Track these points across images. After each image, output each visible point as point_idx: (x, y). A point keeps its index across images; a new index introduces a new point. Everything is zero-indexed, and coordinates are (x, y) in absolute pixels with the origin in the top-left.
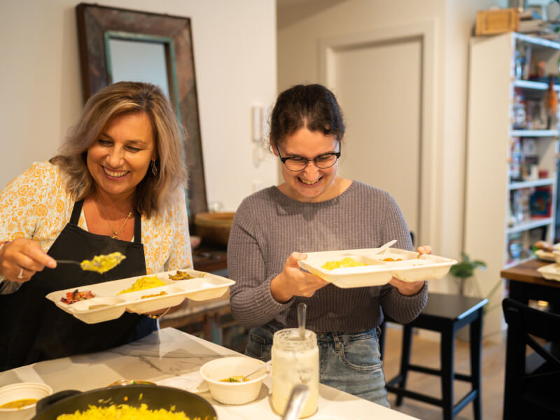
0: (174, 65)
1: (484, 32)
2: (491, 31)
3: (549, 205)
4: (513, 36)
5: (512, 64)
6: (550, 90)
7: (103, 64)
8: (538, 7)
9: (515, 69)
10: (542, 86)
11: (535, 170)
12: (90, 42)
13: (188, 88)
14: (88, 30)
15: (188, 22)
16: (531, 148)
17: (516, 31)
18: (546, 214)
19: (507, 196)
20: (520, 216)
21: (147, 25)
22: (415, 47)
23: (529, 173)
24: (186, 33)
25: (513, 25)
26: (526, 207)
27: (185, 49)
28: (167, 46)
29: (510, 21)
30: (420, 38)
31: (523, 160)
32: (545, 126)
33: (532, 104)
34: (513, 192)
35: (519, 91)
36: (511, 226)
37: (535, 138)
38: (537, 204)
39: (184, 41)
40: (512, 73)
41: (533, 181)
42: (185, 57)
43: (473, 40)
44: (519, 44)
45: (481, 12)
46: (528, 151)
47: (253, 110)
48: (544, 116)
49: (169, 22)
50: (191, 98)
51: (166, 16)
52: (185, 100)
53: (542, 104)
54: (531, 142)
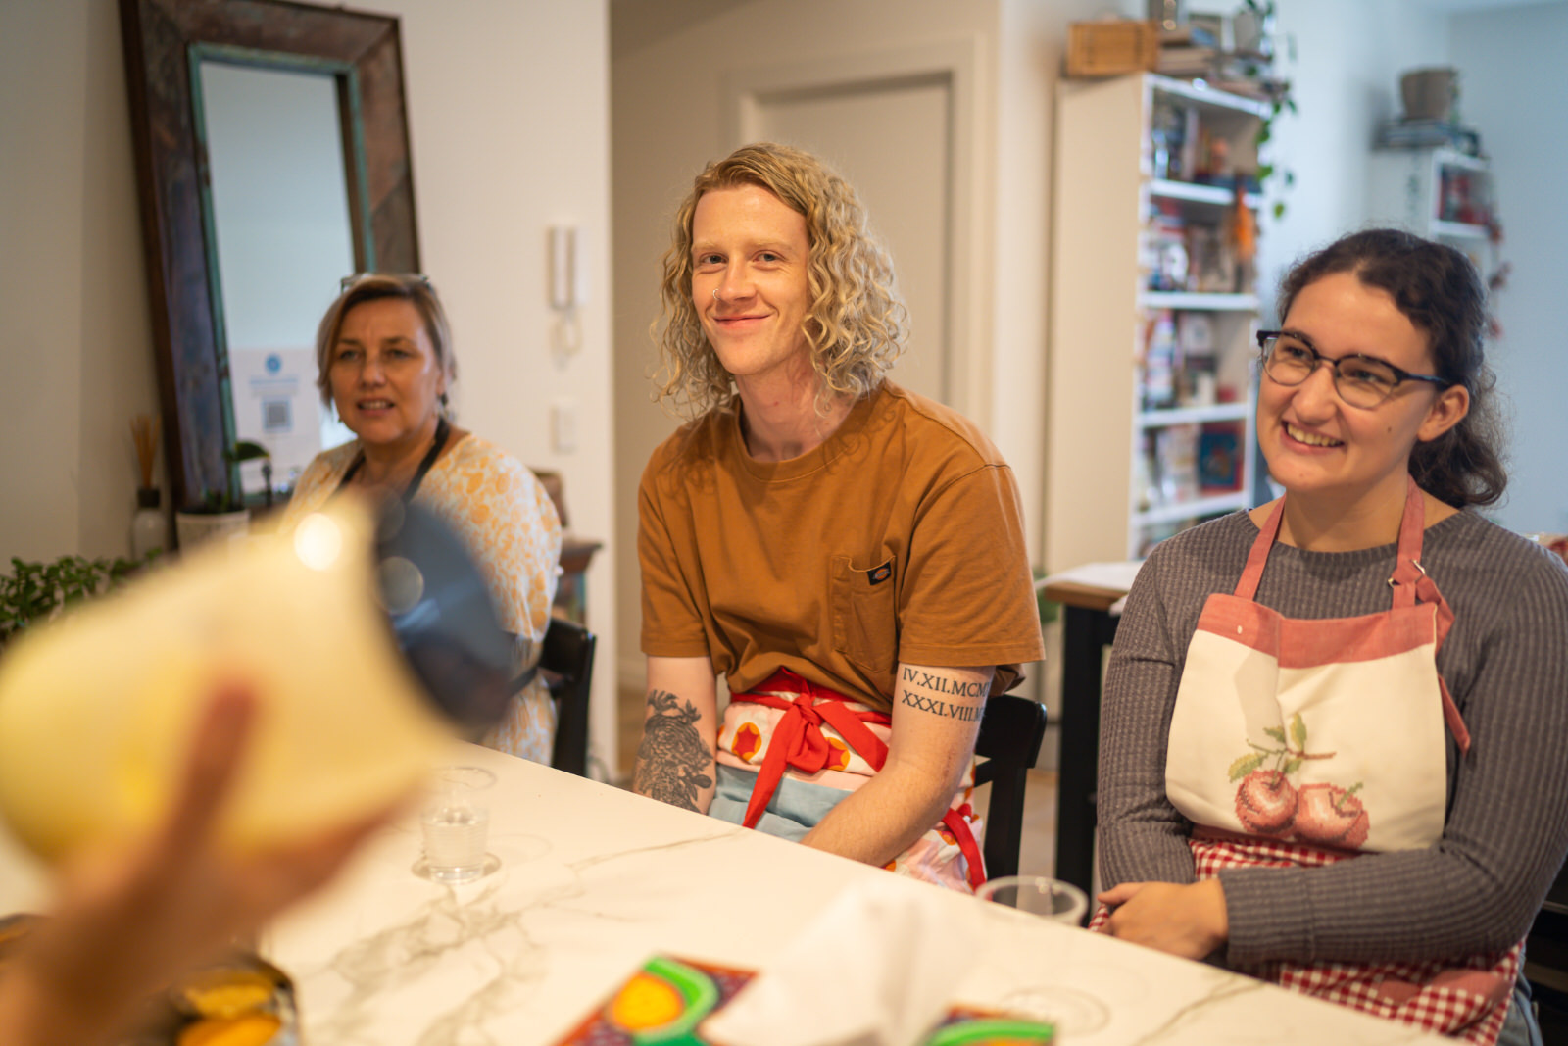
0: (359, 126)
1: (1086, 70)
2: (1101, 68)
3: (1237, 466)
4: (1148, 82)
5: (1144, 144)
6: (1236, 206)
7: (184, 120)
8: (1215, 19)
9: (1153, 157)
10: (1218, 196)
11: (1206, 385)
12: (153, 67)
13: (394, 179)
14: (149, 38)
15: (392, 27)
16: (1199, 334)
17: (1154, 70)
18: (1233, 484)
19: (1136, 442)
20: (1169, 488)
21: (293, 33)
22: (935, 97)
23: (1193, 390)
24: (388, 52)
25: (1146, 58)
26: (1189, 469)
27: (384, 89)
28: (342, 81)
29: (1138, 49)
30: (944, 79)
31: (1180, 362)
32: (1229, 284)
33: (1201, 236)
34: (1152, 434)
35: (1161, 203)
36: (1144, 508)
37: (1210, 314)
38: (1213, 462)
39: (381, 70)
40: (1145, 165)
41: (1202, 409)
42: (386, 109)
43: (1064, 88)
44: (1160, 99)
45: (1077, 26)
46: (1194, 340)
47: (551, 236)
48: (1228, 264)
49: (345, 26)
50: (398, 203)
51: (339, 11)
52: (385, 208)
53: (1222, 235)
54: (1201, 322)
